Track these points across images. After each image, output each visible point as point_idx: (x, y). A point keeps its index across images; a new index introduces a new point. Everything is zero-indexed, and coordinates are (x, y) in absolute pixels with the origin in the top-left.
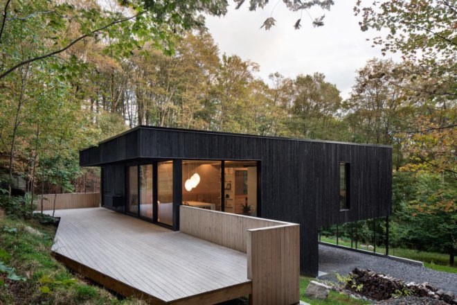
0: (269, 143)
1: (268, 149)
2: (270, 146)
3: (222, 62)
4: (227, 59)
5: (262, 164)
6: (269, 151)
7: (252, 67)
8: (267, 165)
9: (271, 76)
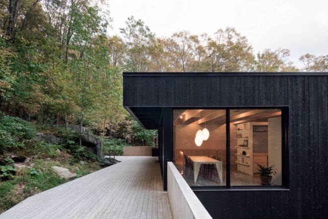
0: (303, 82)
1: (300, 91)
2: (304, 87)
3: (257, 59)
4: (261, 56)
5: (290, 111)
6: (304, 93)
7: (282, 53)
8: (300, 112)
9: (302, 58)
